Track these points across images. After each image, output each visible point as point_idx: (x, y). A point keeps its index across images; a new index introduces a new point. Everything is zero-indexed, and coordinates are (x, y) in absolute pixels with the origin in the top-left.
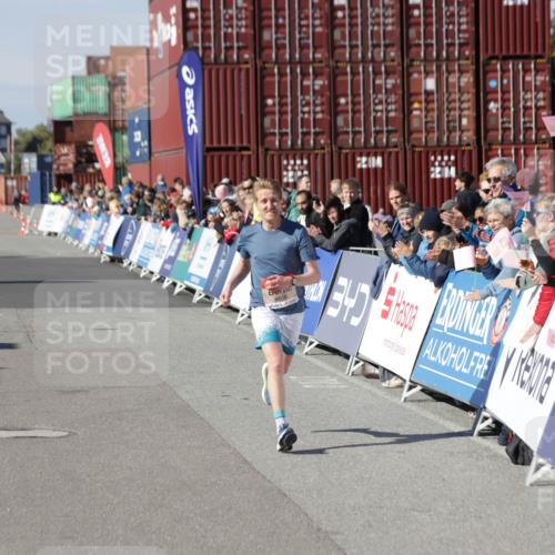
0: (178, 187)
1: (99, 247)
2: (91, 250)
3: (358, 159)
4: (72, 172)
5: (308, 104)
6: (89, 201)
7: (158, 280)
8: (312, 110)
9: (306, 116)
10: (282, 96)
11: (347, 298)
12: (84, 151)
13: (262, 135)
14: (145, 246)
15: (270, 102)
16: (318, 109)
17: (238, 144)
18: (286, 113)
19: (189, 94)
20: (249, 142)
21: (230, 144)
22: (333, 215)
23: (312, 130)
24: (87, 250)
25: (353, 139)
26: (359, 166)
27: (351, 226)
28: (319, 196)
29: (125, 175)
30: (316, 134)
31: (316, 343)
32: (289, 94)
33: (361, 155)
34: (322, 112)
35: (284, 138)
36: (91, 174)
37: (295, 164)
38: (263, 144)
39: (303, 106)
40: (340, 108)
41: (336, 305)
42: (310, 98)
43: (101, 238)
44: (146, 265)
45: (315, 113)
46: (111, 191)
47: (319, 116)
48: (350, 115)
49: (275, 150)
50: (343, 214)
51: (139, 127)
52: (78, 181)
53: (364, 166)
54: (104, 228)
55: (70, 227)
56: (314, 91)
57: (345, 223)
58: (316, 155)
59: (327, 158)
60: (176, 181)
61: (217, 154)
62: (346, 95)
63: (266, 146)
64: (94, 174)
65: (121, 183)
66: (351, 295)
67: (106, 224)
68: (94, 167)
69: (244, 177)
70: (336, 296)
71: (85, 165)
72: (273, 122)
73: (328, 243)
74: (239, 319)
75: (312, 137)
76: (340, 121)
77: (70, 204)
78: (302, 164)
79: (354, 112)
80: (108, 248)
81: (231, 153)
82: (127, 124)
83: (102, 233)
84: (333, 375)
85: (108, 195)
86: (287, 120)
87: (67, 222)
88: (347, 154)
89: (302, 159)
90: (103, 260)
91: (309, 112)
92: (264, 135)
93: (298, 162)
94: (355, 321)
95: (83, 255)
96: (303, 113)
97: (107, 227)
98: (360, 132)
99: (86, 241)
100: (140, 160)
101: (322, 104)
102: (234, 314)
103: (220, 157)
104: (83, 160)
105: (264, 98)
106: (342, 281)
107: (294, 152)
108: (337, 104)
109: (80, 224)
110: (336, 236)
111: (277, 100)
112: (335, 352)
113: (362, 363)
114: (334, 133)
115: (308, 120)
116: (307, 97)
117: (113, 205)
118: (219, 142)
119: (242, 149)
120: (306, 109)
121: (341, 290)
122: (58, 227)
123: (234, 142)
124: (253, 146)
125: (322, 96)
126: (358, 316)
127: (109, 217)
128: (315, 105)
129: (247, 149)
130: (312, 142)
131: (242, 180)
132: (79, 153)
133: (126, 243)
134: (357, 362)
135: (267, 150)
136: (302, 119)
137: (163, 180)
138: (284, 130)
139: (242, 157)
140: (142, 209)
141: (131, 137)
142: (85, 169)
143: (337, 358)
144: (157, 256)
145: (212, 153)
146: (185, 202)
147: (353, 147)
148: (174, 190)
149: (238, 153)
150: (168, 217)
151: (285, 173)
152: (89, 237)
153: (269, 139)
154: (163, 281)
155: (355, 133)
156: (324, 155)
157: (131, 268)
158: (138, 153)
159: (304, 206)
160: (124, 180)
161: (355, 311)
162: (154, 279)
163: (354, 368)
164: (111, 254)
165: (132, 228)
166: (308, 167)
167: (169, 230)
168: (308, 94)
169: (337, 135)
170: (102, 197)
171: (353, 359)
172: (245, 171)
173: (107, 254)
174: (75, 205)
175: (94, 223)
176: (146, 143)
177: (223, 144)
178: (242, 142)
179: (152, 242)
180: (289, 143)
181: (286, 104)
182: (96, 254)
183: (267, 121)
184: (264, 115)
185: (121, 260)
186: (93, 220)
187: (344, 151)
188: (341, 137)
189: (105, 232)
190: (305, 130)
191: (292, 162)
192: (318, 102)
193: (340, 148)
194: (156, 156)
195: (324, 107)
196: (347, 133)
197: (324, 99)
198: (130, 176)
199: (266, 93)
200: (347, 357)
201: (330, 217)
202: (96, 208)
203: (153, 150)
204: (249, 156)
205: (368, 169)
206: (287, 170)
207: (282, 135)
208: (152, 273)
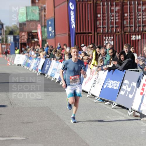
0: (65, 47)
1: (36, 70)
2: (34, 71)
3: (132, 36)
4: (26, 42)
5: (113, 16)
6: (33, 53)
7: (58, 82)
8: (115, 18)
9: (112, 21)
10: (103, 13)
11: (128, 88)
12: (31, 34)
13: (96, 28)
14: (53, 69)
15: (99, 15)
16: (117, 18)
17: (87, 31)
18: (105, 20)
19: (72, 13)
20: (91, 30)
21: (84, 31)
22: (122, 57)
23: (115, 26)
24: (32, 70)
25: (130, 29)
26: (132, 39)
27: (129, 61)
28: (117, 50)
29: (46, 43)
30: (116, 27)
31: (116, 104)
32: (106, 13)
33: (133, 35)
34: (118, 19)
35: (104, 29)
36: (33, 43)
37: (108, 38)
38: (96, 31)
39: (111, 17)
40: (125, 18)
41: (124, 90)
42: (114, 14)
43: (37, 66)
44: (54, 76)
45: (116, 20)
46: (41, 49)
47: (117, 21)
48: (129, 20)
49: (101, 33)
50: (126, 57)
51: (51, 25)
52: (28, 45)
53: (134, 39)
54: (38, 63)
55: (26, 62)
56: (115, 11)
57: (127, 60)
58: (116, 35)
59: (120, 36)
60: (64, 45)
61: (79, 35)
62: (127, 13)
63: (98, 32)
64: (34, 43)
65: (44, 46)
66: (129, 87)
67: (39, 61)
68: (34, 40)
69: (90, 43)
70: (124, 87)
71: (31, 39)
72: (100, 23)
73: (120, 67)
74: (88, 96)
75: (115, 28)
76: (125, 22)
77: (26, 54)
78: (111, 38)
79: (130, 19)
80: (40, 70)
81: (85, 35)
82: (46, 24)
83: (38, 64)
84: (123, 116)
85: (40, 50)
86: (105, 22)
87: (25, 61)
88: (127, 35)
89: (111, 37)
90: (38, 74)
91: (113, 19)
92: (97, 28)
93: (110, 38)
94: (131, 96)
95: (30, 73)
96: (112, 20)
97: (39, 62)
98: (132, 26)
99: (32, 67)
100: (51, 37)
101: (118, 16)
102: (86, 94)
103: (81, 36)
104: (30, 38)
105: (97, 14)
106: (126, 81)
107: (108, 34)
108: (124, 16)
109: (30, 61)
110: (123, 65)
111: (102, 15)
112: (123, 107)
113: (133, 112)
114: (123, 27)
115: (113, 22)
116: (113, 14)
117: (41, 54)
118: (80, 31)
119: (89, 33)
120: (112, 18)
121: (125, 85)
122: (21, 62)
123: (86, 30)
124: (93, 32)
125: (118, 13)
126: (132, 94)
127: (40, 59)
128: (116, 17)
129: (91, 33)
130: (114, 30)
131: (89, 45)
132: (29, 35)
133: (46, 68)
134: (131, 111)
135: (98, 33)
136: (111, 22)
137: (60, 45)
138: (104, 26)
139: (89, 36)
140: (52, 56)
141: (48, 29)
142: (31, 41)
143: (124, 110)
144: (58, 73)
145: (77, 35)
146: (67, 53)
147: (130, 32)
148: (63, 49)
149: (87, 35)
150: (61, 59)
151: (105, 42)
152: (33, 66)
153: (99, 29)
154: (60, 82)
155: (131, 27)
156: (119, 35)
157: (48, 77)
158: (50, 35)
159: (112, 54)
160: (46, 45)
161: (131, 92)
162: (57, 81)
163: (130, 113)
164: (41, 72)
165: (49, 63)
166: (113, 40)
167: (62, 63)
168: (113, 12)
169: (124, 27)
170: (38, 51)
171: (130, 110)
172: (90, 41)
173: (39, 72)
174: (27, 54)
175: (35, 61)
176: (53, 31)
177: (82, 32)
178: (89, 30)
179: (56, 68)
180: (106, 31)
181: (105, 16)
182: (35, 72)
183: (98, 23)
184: (97, 20)
185: (44, 75)
186: (34, 59)
187: (127, 34)
188: (125, 28)
189: (39, 64)
190: (112, 26)
191: (107, 38)
192: (117, 15)
193: (125, 33)
194: (57, 36)
195: (119, 17)
196: (128, 27)
197: (119, 14)
198: (47, 43)
199: (97, 12)
200: (128, 109)
201: (121, 58)
202: (35, 55)
203: (56, 34)
204: (91, 36)
205: (136, 40)
206: (106, 41)
207: (104, 28)
208: (56, 79)
